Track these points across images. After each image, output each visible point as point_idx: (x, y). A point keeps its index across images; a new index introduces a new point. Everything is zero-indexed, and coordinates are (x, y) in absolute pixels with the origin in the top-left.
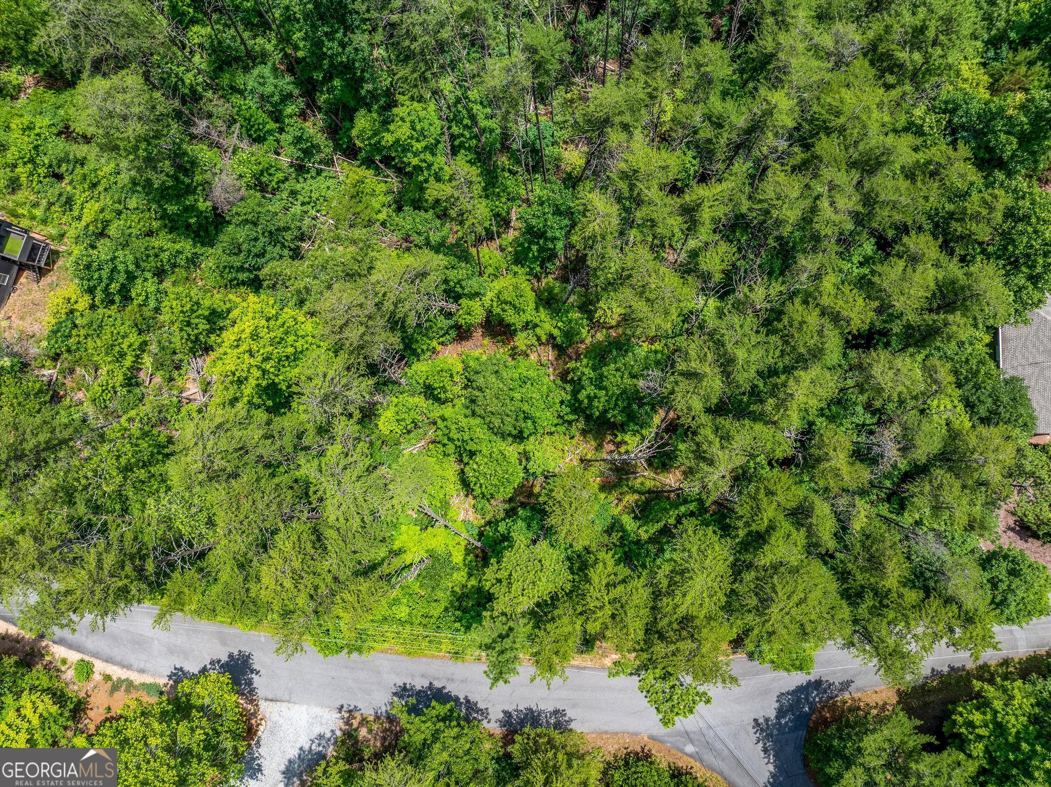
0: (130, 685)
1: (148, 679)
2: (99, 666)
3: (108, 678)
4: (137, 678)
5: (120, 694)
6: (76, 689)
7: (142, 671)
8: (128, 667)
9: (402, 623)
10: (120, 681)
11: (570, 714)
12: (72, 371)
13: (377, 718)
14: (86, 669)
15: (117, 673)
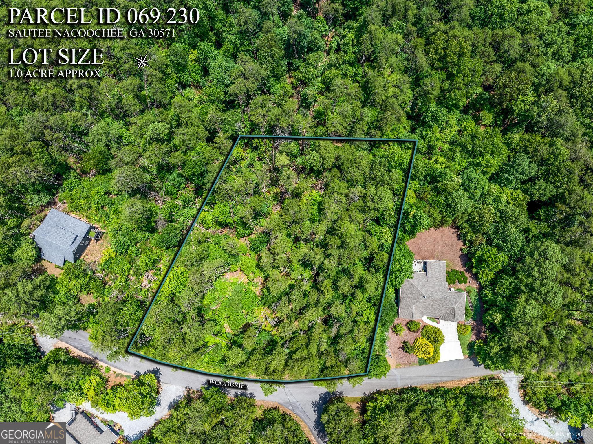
0: (121, 375)
1: (127, 374)
2: (112, 369)
3: (115, 372)
4: (124, 373)
5: (118, 378)
6: (105, 375)
7: (125, 371)
8: (121, 370)
9: (206, 363)
10: (119, 374)
11: (255, 394)
12: (108, 275)
13: (197, 391)
14: (108, 369)
15: (118, 371)
